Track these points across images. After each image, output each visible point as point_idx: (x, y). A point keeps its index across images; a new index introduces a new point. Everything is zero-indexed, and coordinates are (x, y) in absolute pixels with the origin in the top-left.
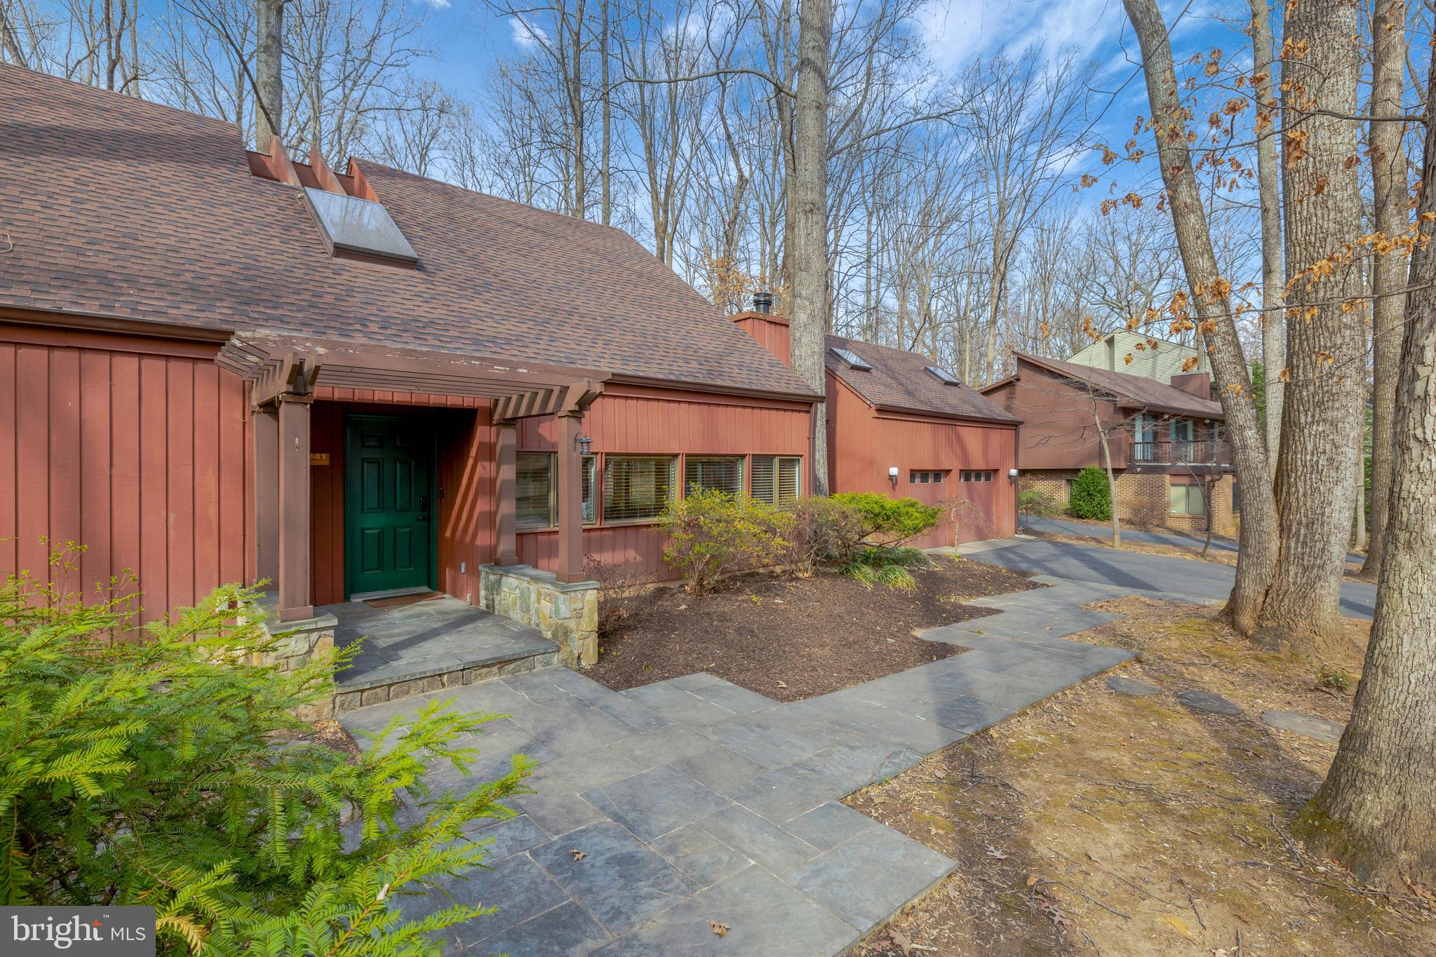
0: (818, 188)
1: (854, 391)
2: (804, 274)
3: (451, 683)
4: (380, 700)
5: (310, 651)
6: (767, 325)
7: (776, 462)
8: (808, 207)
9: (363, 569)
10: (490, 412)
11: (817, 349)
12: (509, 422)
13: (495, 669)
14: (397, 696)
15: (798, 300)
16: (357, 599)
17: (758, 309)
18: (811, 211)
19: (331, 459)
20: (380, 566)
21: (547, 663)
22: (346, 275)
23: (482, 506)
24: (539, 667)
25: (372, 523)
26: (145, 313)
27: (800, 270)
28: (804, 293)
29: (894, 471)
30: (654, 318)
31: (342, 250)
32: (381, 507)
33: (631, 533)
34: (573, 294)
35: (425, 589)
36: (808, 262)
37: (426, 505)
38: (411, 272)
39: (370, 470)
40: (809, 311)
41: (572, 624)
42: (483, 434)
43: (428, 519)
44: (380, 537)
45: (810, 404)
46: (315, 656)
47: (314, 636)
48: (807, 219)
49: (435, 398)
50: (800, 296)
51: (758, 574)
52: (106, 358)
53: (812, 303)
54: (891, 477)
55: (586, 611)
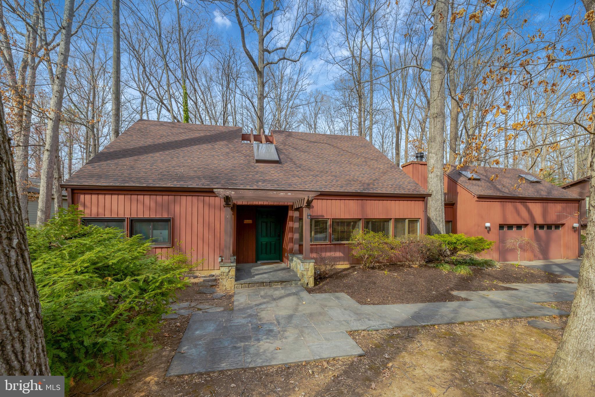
0: (440, 107)
1: (467, 189)
2: (433, 143)
3: (266, 286)
4: (246, 287)
5: (229, 272)
6: (420, 166)
7: (407, 221)
8: (435, 116)
9: (262, 253)
10: (292, 206)
11: (439, 174)
12: (297, 209)
13: (279, 283)
14: (251, 287)
15: (430, 154)
16: (259, 262)
17: (417, 159)
18: (436, 117)
19: (253, 222)
20: (266, 253)
21: (296, 284)
22: (257, 168)
23: (290, 235)
24: (293, 285)
25: (264, 240)
26: (205, 185)
27: (431, 142)
28: (433, 151)
29: (488, 225)
30: (361, 169)
31: (258, 161)
32: (267, 236)
33: (338, 246)
34: (331, 165)
35: (279, 261)
36: (435, 138)
37: (279, 236)
38: (277, 165)
39: (264, 225)
40: (435, 159)
41: (305, 273)
42: (290, 213)
43: (280, 240)
44: (266, 244)
45: (424, 198)
46: (230, 273)
47: (230, 268)
48: (434, 120)
49: (281, 204)
50: (431, 153)
51: (396, 264)
52: (179, 197)
53: (436, 155)
54: (486, 228)
55: (310, 269)
